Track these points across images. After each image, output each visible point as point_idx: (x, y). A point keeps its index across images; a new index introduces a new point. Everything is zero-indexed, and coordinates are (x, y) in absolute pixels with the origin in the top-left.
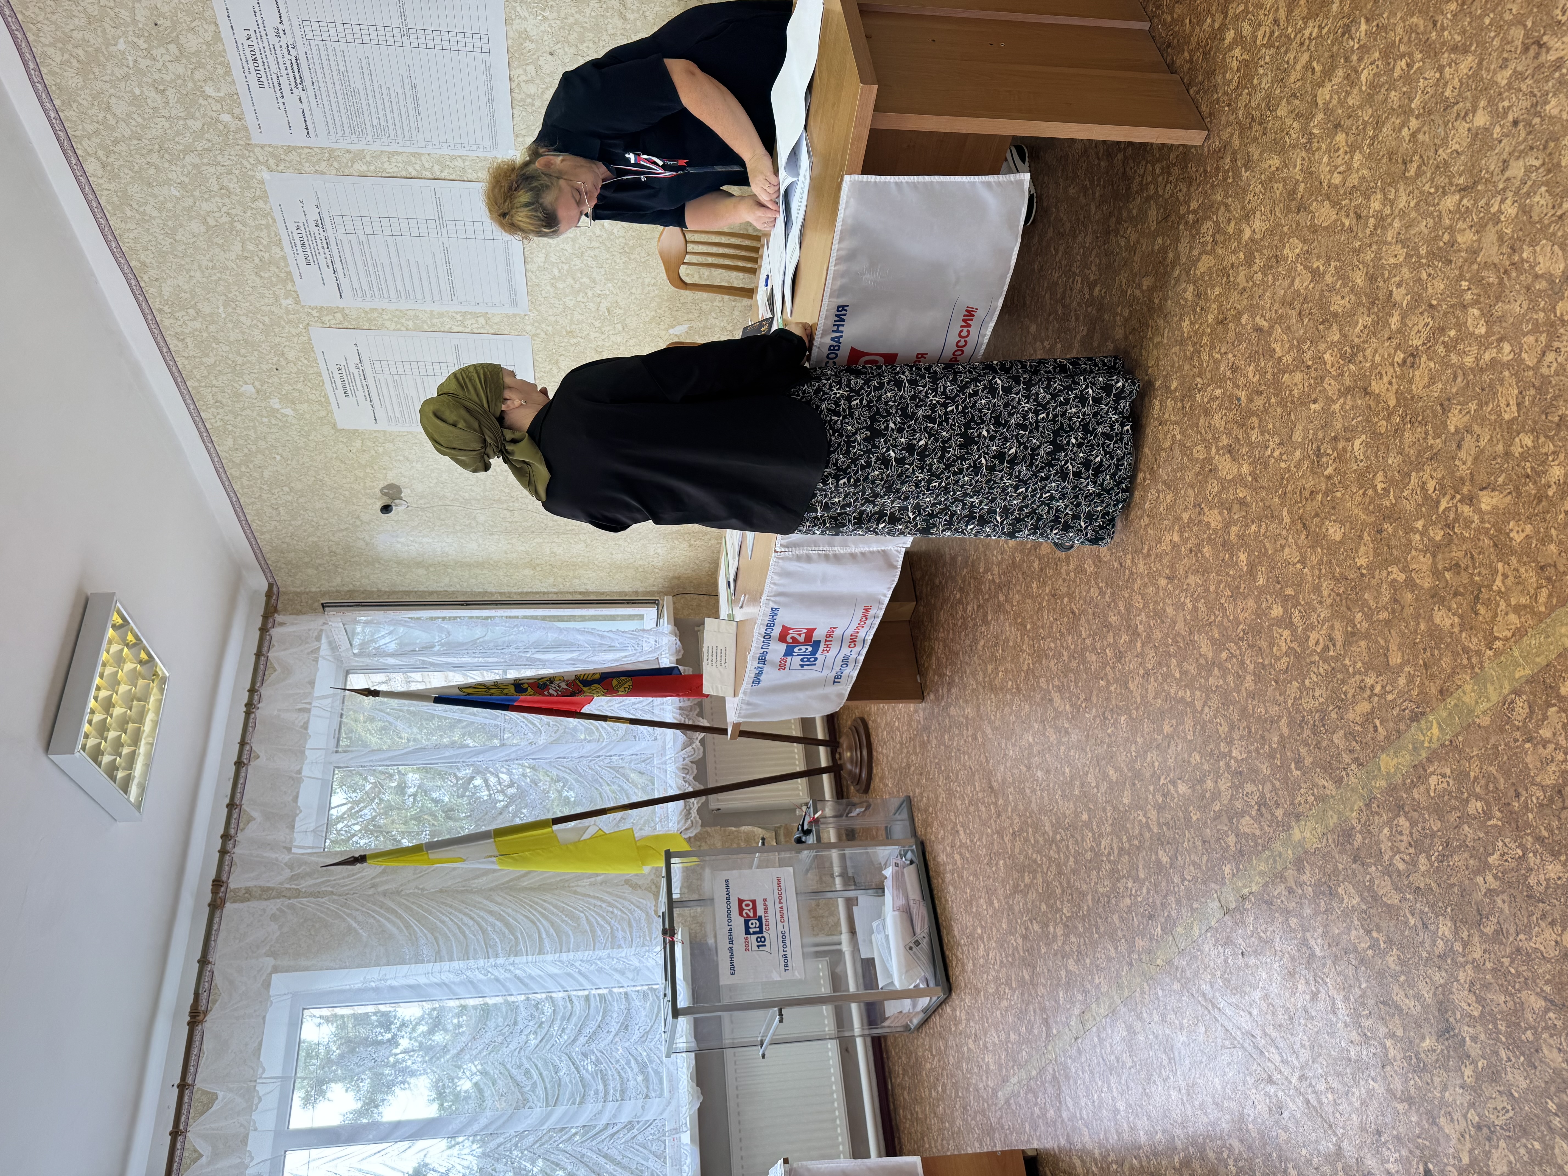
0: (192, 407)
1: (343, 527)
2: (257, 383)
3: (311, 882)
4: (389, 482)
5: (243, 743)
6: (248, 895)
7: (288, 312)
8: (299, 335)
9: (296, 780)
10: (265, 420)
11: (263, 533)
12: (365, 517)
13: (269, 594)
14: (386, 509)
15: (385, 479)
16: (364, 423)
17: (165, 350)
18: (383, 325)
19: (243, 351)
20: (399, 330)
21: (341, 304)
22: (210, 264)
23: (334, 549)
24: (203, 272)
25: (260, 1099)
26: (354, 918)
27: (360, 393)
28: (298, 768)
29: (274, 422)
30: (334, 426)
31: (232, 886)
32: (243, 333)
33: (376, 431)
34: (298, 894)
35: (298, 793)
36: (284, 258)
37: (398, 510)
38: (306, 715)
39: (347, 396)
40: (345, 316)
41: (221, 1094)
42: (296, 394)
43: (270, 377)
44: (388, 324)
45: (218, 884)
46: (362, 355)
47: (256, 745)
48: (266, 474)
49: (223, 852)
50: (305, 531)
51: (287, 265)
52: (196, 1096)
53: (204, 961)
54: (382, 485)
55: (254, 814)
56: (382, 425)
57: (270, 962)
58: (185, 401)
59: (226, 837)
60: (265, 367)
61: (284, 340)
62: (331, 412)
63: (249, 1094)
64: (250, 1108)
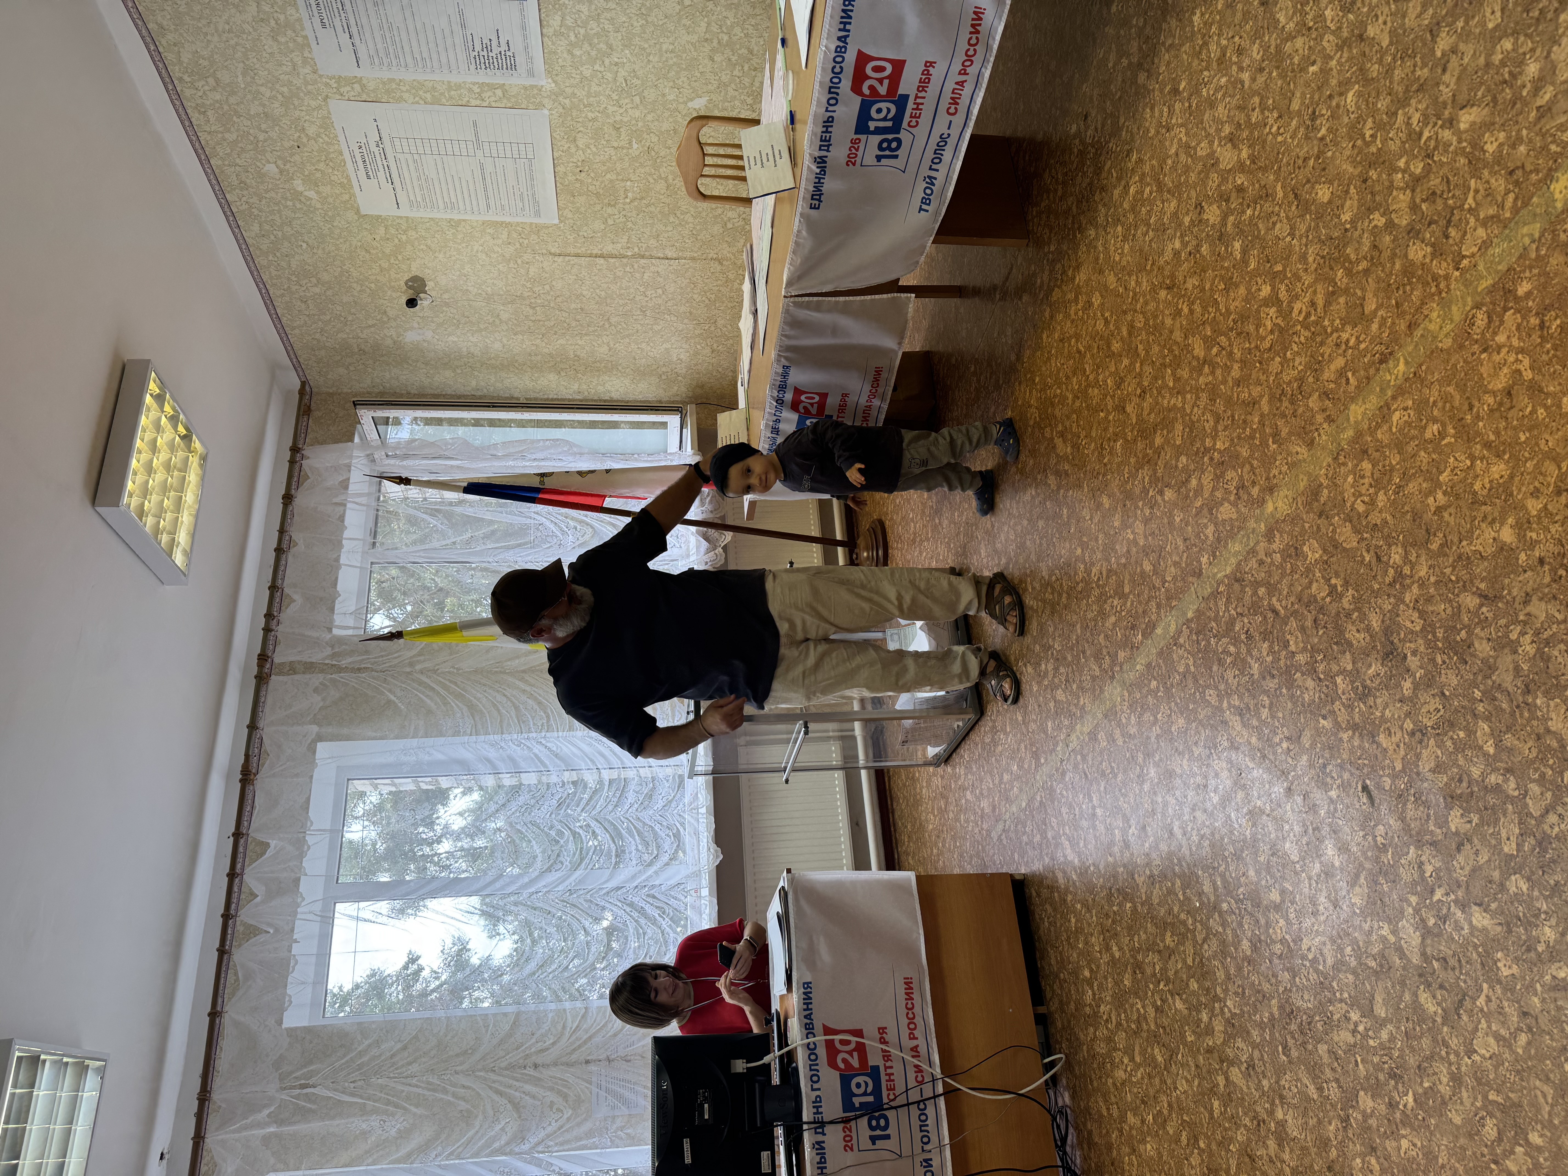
0: (217, 188)
1: (370, 322)
2: (279, 162)
3: (350, 660)
4: (413, 274)
5: (282, 531)
6: (292, 669)
7: (306, 83)
8: (319, 107)
9: (335, 565)
10: (289, 203)
11: (294, 328)
12: (391, 313)
13: (302, 392)
14: (412, 303)
15: (410, 271)
16: (387, 209)
17: (187, 123)
18: (401, 97)
19: (263, 126)
20: (418, 103)
21: (359, 73)
22: (227, 27)
23: (363, 347)
24: (220, 36)
25: (309, 847)
26: (394, 693)
27: (381, 174)
28: (335, 556)
29: (298, 206)
30: (358, 211)
31: (277, 660)
32: (264, 106)
33: (398, 217)
34: (340, 669)
35: (337, 579)
36: (299, 20)
37: (424, 303)
38: (342, 508)
39: (369, 178)
40: (363, 87)
41: (273, 843)
42: (318, 175)
43: (292, 155)
44: (406, 96)
45: (263, 658)
46: (382, 131)
47: (296, 534)
48: (294, 264)
49: (267, 630)
50: (334, 327)
51: (303, 29)
52: (251, 847)
53: (253, 727)
54: (406, 278)
55: (295, 597)
56: (405, 211)
57: (315, 729)
58: (209, 181)
59: (269, 616)
60: (287, 144)
61: (303, 113)
62: (354, 195)
63: (300, 846)
64: (301, 856)
